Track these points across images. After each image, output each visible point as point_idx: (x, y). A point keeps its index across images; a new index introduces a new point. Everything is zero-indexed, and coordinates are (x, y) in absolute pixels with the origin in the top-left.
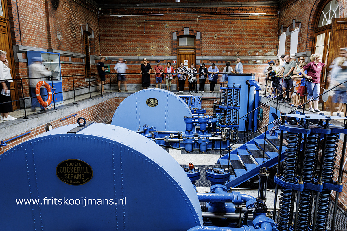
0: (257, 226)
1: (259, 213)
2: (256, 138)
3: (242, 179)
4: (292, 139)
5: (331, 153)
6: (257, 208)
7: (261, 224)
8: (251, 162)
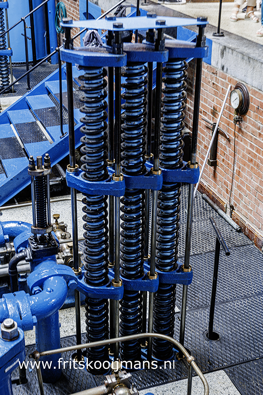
0: (36, 289)
1: (40, 259)
2: (48, 78)
3: (21, 181)
4: (90, 82)
5: (175, 104)
6: (34, 248)
7: (44, 282)
8: (39, 137)
